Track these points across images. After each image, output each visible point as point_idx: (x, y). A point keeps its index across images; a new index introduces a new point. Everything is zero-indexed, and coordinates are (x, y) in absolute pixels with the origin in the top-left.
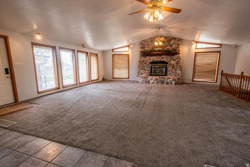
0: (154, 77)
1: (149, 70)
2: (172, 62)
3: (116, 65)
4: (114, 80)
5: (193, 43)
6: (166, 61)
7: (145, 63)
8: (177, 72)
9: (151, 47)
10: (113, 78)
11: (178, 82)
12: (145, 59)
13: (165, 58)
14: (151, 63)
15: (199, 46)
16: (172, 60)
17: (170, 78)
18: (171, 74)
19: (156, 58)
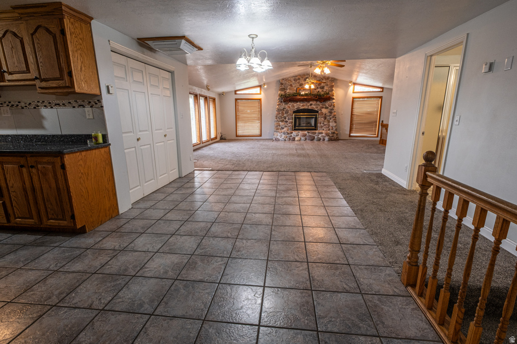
0: (301, 133)
1: (292, 123)
2: (324, 111)
3: (241, 115)
4: (238, 138)
5: (350, 84)
6: (316, 109)
7: (287, 112)
8: (331, 124)
9: (295, 88)
10: (237, 136)
11: (333, 138)
12: (286, 106)
13: (314, 105)
14: (294, 112)
15: (358, 88)
16: (323, 108)
17: (322, 133)
18: (322, 127)
19: (301, 105)
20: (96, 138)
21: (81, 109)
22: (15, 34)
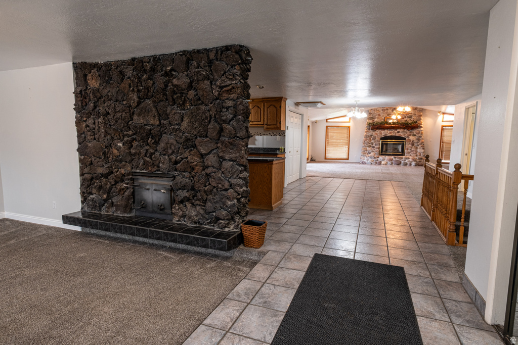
0: (387, 157)
1: (379, 148)
2: (411, 138)
3: (330, 141)
4: (327, 160)
5: (439, 114)
6: (404, 137)
7: (374, 139)
8: (418, 150)
9: (383, 118)
10: (325, 159)
11: (420, 163)
12: (374, 133)
13: (401, 133)
14: (381, 139)
15: (447, 118)
16: (411, 135)
17: (409, 158)
18: (409, 153)
19: (389, 132)
20: (282, 149)
21: (275, 136)
22: (258, 107)
